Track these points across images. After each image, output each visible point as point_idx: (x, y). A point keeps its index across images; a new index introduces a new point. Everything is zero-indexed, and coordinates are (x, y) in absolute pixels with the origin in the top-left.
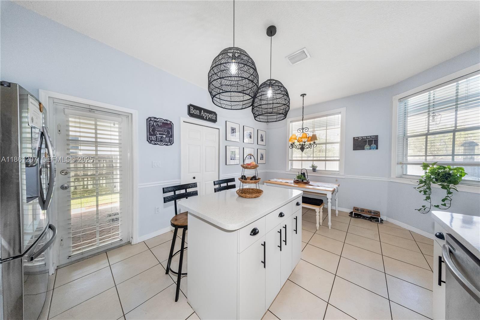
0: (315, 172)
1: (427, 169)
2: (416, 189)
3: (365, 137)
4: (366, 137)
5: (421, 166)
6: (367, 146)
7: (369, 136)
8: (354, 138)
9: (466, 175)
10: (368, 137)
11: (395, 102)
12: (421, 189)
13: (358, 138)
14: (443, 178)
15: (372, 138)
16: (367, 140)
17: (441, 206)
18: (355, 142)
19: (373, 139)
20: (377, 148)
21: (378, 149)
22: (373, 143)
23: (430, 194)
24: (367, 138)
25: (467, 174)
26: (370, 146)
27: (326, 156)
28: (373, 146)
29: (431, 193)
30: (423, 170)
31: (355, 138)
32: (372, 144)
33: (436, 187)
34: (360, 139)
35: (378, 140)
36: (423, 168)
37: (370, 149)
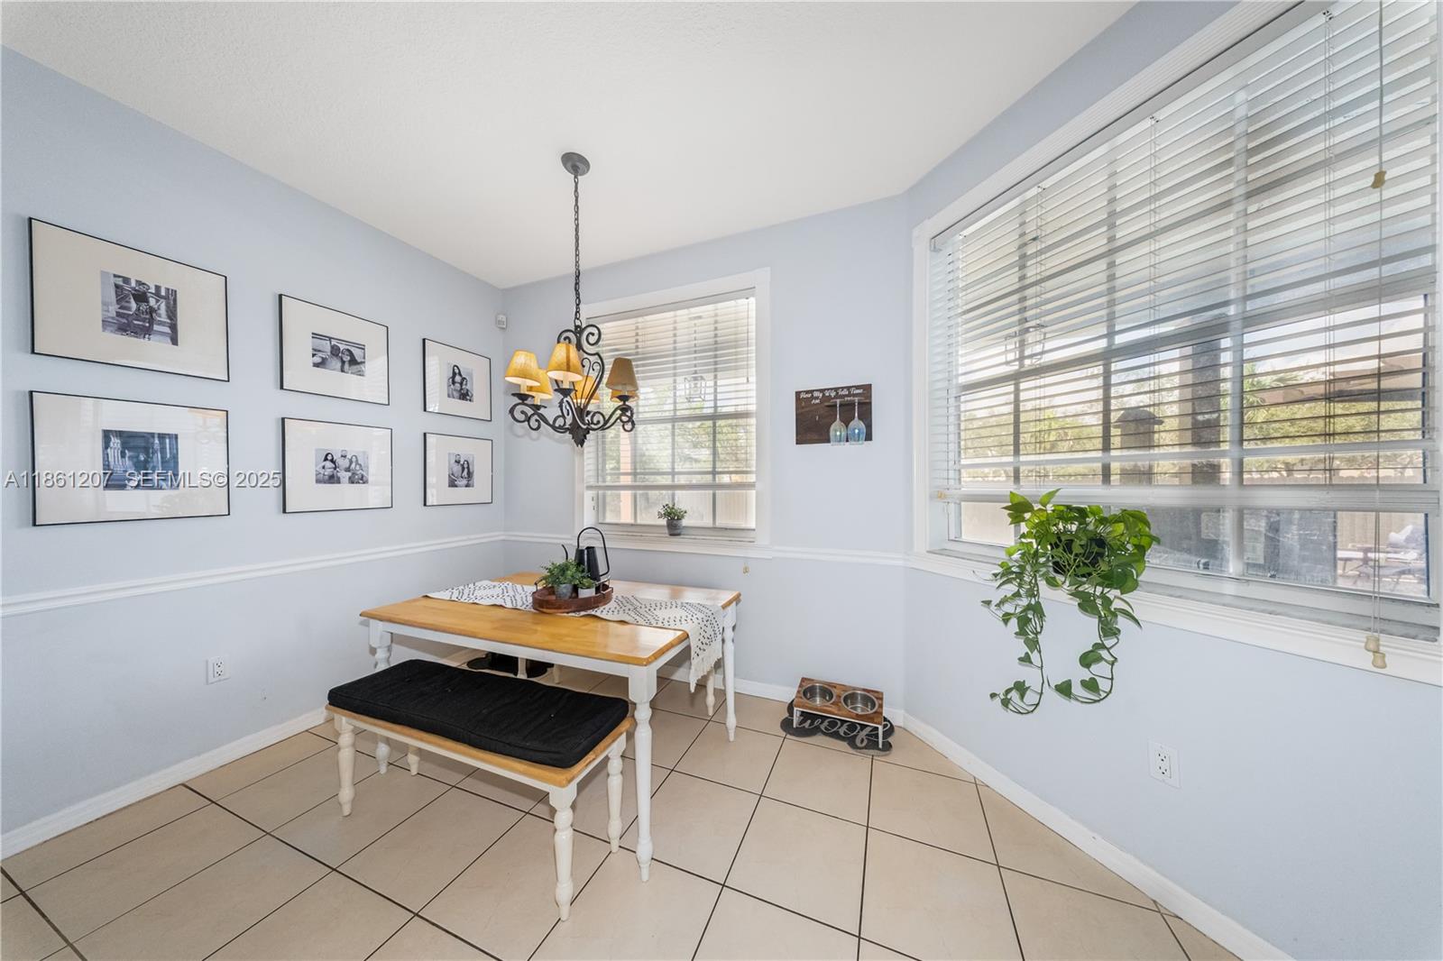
0: (679, 535)
1: (1023, 520)
2: (993, 607)
3: (832, 389)
4: (836, 389)
5: (1006, 508)
6: (837, 429)
7: (843, 388)
8: (798, 394)
9: (1154, 545)
10: (841, 393)
11: (921, 248)
12: (1008, 608)
13: (810, 395)
14: (1085, 564)
15: (855, 395)
16: (838, 401)
17: (1077, 689)
18: (800, 411)
19: (856, 399)
20: (869, 437)
21: (871, 439)
22: (856, 415)
23: (1039, 630)
24: (837, 396)
25: (1158, 542)
26: (847, 426)
27: (714, 467)
28: (857, 425)
29: (1042, 627)
30: (1011, 524)
31: (800, 392)
32: (854, 418)
33: (1058, 599)
34: (817, 398)
35: (870, 403)
36: (1010, 515)
37: (847, 441)
